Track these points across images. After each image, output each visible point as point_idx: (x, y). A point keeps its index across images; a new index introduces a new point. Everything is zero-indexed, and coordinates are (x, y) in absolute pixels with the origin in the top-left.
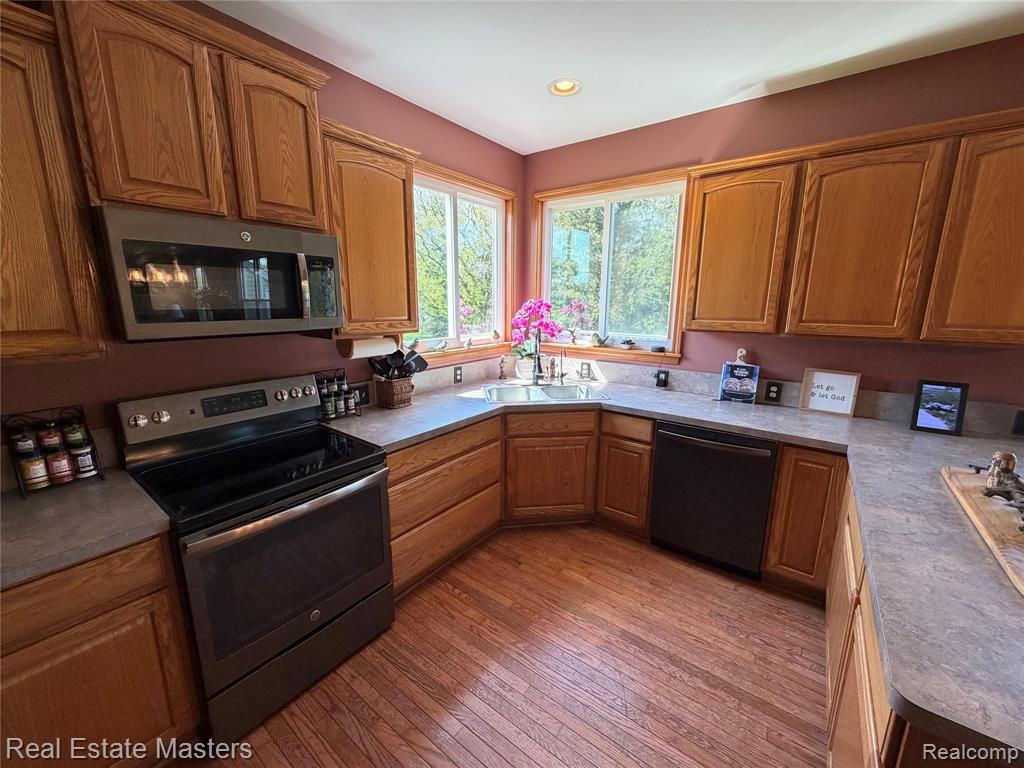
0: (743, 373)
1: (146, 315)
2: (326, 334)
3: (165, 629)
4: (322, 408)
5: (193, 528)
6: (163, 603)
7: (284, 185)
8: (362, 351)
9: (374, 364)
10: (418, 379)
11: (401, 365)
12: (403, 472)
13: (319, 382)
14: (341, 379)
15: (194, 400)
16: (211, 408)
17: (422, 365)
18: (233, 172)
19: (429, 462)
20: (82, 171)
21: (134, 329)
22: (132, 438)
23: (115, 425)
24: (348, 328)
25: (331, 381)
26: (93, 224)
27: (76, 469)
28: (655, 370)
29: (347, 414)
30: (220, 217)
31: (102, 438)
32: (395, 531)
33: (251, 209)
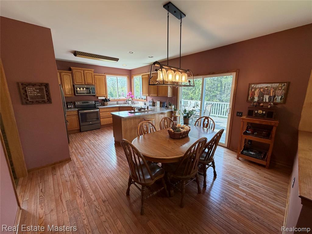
0: (150, 102)
1: (77, 93)
2: (94, 96)
3: (78, 119)
4: (95, 104)
5: (80, 110)
6: (77, 116)
7: (89, 80)
8: (99, 98)
9: (103, 100)
10: (109, 103)
11: (106, 100)
12: (102, 111)
13: (95, 102)
14: (98, 102)
15: (81, 102)
16: (83, 103)
17: (109, 100)
18: (85, 80)
19: (106, 111)
20: (73, 82)
21: (76, 95)
22: (76, 105)
23: (74, 103)
24: (97, 95)
25: (96, 102)
26: (74, 86)
27: (72, 107)
28: (144, 102)
29: (98, 106)
30: (83, 85)
31: (73, 104)
32: (101, 118)
33: (86, 84)
